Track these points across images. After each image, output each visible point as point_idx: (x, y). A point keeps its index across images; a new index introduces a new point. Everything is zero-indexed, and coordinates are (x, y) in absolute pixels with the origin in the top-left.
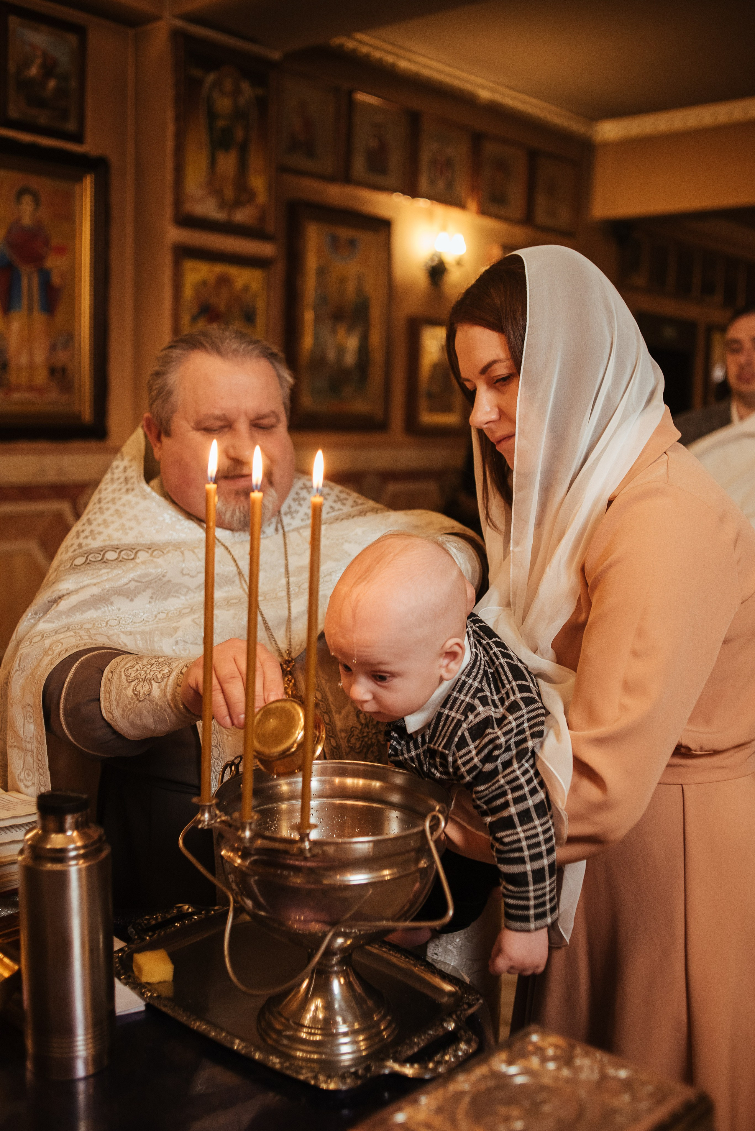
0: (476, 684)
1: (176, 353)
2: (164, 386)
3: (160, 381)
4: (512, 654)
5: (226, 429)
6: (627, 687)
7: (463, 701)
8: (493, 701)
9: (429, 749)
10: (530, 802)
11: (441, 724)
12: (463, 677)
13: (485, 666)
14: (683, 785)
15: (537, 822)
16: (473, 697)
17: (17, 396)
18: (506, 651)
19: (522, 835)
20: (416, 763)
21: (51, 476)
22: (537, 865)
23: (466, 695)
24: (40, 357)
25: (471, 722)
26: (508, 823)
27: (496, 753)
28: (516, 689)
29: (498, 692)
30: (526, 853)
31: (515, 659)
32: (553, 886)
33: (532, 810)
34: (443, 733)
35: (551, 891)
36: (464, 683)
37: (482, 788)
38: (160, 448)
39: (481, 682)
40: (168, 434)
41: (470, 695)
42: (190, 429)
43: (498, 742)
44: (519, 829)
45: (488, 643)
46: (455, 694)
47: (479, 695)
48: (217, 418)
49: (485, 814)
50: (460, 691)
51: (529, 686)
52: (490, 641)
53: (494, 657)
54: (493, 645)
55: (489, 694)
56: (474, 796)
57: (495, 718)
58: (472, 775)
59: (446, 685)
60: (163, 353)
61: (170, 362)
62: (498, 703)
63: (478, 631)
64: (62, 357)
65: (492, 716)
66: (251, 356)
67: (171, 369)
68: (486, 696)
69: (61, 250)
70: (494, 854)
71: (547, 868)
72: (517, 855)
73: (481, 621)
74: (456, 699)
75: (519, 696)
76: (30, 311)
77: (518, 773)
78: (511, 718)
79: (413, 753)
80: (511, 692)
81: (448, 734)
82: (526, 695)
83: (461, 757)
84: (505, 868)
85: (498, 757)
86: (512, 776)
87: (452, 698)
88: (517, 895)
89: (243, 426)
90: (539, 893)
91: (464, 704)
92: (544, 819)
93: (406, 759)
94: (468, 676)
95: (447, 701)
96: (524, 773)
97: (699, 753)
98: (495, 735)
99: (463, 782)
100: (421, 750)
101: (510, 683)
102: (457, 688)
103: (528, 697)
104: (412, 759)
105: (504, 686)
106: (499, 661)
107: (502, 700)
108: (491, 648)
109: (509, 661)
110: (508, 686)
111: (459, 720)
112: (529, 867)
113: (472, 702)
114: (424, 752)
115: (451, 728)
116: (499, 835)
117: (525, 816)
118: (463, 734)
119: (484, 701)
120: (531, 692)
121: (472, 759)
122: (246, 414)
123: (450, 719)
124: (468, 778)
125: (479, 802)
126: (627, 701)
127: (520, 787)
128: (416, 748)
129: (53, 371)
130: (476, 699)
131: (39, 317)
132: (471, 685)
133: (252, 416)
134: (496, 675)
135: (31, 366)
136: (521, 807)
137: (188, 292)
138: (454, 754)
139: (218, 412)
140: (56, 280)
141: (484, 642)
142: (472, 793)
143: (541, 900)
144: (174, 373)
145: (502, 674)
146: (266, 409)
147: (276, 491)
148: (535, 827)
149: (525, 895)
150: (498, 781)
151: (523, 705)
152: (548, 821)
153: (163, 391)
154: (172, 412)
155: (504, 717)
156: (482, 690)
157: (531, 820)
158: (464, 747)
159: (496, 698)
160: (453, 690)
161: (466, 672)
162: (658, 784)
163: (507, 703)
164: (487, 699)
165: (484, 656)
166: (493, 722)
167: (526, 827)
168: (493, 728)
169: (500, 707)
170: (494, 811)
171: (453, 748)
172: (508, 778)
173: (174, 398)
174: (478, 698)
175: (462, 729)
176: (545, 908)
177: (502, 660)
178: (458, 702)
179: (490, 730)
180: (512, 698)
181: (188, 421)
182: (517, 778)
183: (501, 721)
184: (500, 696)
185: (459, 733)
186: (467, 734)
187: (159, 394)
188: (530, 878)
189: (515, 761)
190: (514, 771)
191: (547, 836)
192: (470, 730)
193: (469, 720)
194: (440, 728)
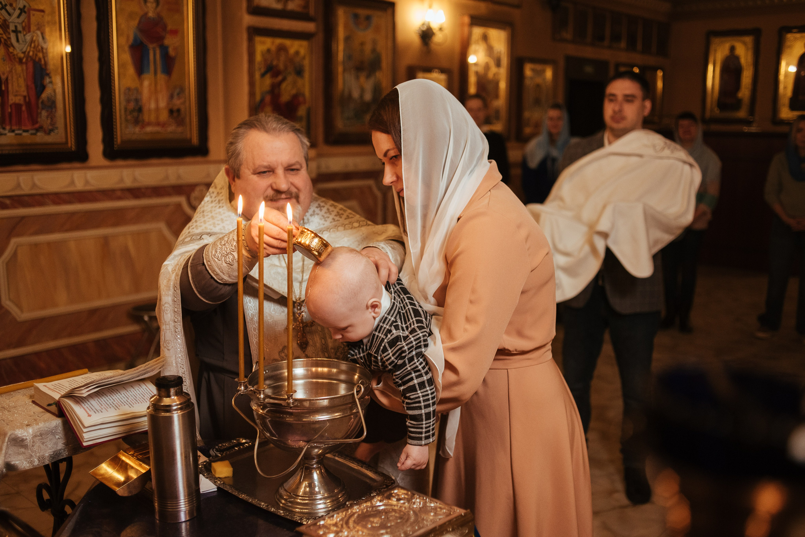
0: (393, 319)
1: (242, 130)
2: (235, 150)
3: (233, 148)
4: (416, 303)
5: (271, 173)
6: (468, 320)
7: (385, 328)
8: (402, 328)
9: (369, 352)
10: (425, 378)
11: (375, 340)
12: (386, 315)
13: (399, 309)
14: (508, 370)
15: (428, 388)
16: (391, 326)
17: (149, 129)
18: (413, 302)
19: (420, 394)
20: (363, 360)
21: (173, 180)
22: (427, 410)
23: (387, 325)
24: (163, 104)
25: (389, 338)
26: (413, 389)
27: (404, 355)
28: (415, 322)
29: (406, 323)
30: (422, 404)
31: (417, 305)
32: (434, 422)
33: (426, 382)
34: (375, 345)
35: (433, 425)
36: (386, 318)
37: (399, 373)
38: (235, 185)
39: (395, 318)
40: (239, 177)
41: (389, 324)
42: (251, 174)
43: (403, 349)
44: (419, 392)
45: (403, 297)
46: (381, 324)
47: (394, 324)
48: (266, 167)
49: (400, 385)
50: (384, 323)
51: (422, 320)
52: (405, 296)
53: (405, 305)
54: (406, 299)
55: (400, 324)
56: (394, 377)
57: (403, 336)
58: (392, 366)
59: (378, 320)
60: (234, 131)
61: (238, 136)
62: (405, 329)
63: (400, 290)
64: (177, 102)
65: (400, 335)
66: (284, 131)
67: (239, 141)
68: (398, 325)
69: (175, 32)
70: (405, 405)
71: (432, 412)
72: (417, 405)
73: (402, 284)
74: (382, 327)
75: (416, 325)
76: (155, 73)
77: (417, 364)
78: (411, 336)
79: (362, 355)
80: (412, 324)
81: (377, 346)
82: (420, 325)
83: (385, 357)
84: (410, 412)
85: (405, 356)
86: (414, 366)
87: (380, 326)
88: (416, 426)
89: (280, 171)
90: (428, 425)
91: (386, 330)
92: (432, 387)
93: (358, 358)
94: (388, 314)
95: (378, 328)
96: (421, 364)
97: (515, 352)
98: (402, 345)
99: (387, 369)
100: (365, 354)
101: (412, 319)
102: (383, 321)
103: (421, 326)
104: (361, 358)
105: (409, 320)
106: (408, 307)
107: (407, 328)
108: (405, 300)
109: (413, 307)
110: (411, 321)
111: (383, 338)
112: (423, 411)
113: (390, 329)
114: (366, 354)
115: (379, 342)
116: (408, 395)
117: (422, 385)
118: (385, 345)
119: (397, 328)
120: (423, 324)
121: (390, 358)
122: (282, 164)
123: (379, 337)
124: (390, 367)
125: (397, 380)
126: (468, 326)
127: (419, 371)
128: (363, 352)
129: (171, 112)
130: (393, 327)
131: (161, 77)
132: (390, 319)
133: (286, 166)
134: (405, 314)
135: (157, 109)
136: (420, 380)
137: (258, 58)
138: (381, 355)
139: (265, 164)
140: (171, 52)
141: (402, 297)
142: (393, 376)
143: (428, 429)
144: (240, 142)
145: (409, 314)
146: (293, 161)
147: (301, 207)
148: (427, 391)
149: (421, 426)
150: (407, 368)
151: (417, 330)
152: (433, 388)
153: (235, 153)
154: (240, 165)
155: (408, 336)
156: (396, 322)
157: (425, 387)
158: (386, 352)
159: (404, 326)
160: (381, 322)
161: (388, 312)
162: (490, 369)
163: (409, 329)
164: (398, 327)
165: (400, 303)
166: (401, 338)
167: (422, 391)
168: (401, 342)
169: (406, 330)
170: (404, 383)
171: (380, 352)
172: (412, 367)
173: (241, 157)
174: (394, 326)
175: (384, 342)
176: (430, 433)
177: (410, 307)
178: (383, 329)
179: (399, 343)
180: (413, 327)
181: (249, 169)
182: (417, 367)
183: (405, 338)
184: (406, 325)
185: (383, 345)
186: (387, 345)
187: (232, 154)
188: (424, 417)
189: (415, 358)
190: (415, 363)
191: (433, 395)
192: (388, 343)
193: (388, 338)
194: (374, 343)
